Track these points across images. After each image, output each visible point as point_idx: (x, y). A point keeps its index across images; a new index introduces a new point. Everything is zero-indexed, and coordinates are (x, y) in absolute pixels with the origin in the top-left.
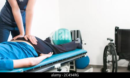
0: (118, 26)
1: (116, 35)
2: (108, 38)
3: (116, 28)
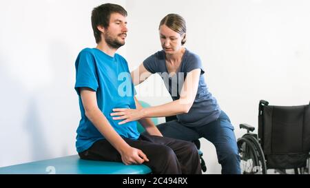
1: (261, 119)
2: (242, 123)
3: (261, 102)
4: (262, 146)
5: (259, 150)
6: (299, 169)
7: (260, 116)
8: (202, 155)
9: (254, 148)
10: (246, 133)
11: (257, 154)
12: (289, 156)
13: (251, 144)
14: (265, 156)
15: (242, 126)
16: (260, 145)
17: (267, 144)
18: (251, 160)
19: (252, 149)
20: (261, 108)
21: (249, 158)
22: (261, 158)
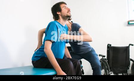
0: (110, 44)
1: (108, 52)
2: (100, 54)
3: (108, 45)
4: (108, 64)
5: (107, 65)
6: (124, 74)
7: (107, 51)
8: (82, 67)
9: (105, 64)
10: (102, 58)
11: (106, 67)
12: (120, 68)
13: (104, 63)
14: (110, 68)
15: (100, 55)
16: (107, 63)
17: (111, 63)
18: (104, 70)
19: (104, 65)
20: (108, 47)
21: (103, 69)
22: (108, 69)
